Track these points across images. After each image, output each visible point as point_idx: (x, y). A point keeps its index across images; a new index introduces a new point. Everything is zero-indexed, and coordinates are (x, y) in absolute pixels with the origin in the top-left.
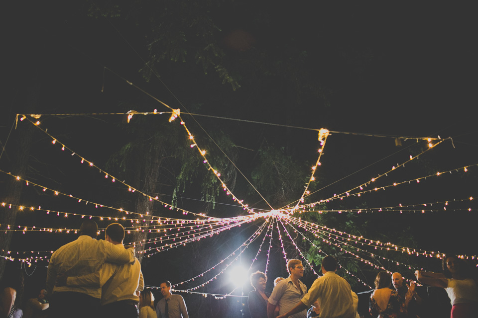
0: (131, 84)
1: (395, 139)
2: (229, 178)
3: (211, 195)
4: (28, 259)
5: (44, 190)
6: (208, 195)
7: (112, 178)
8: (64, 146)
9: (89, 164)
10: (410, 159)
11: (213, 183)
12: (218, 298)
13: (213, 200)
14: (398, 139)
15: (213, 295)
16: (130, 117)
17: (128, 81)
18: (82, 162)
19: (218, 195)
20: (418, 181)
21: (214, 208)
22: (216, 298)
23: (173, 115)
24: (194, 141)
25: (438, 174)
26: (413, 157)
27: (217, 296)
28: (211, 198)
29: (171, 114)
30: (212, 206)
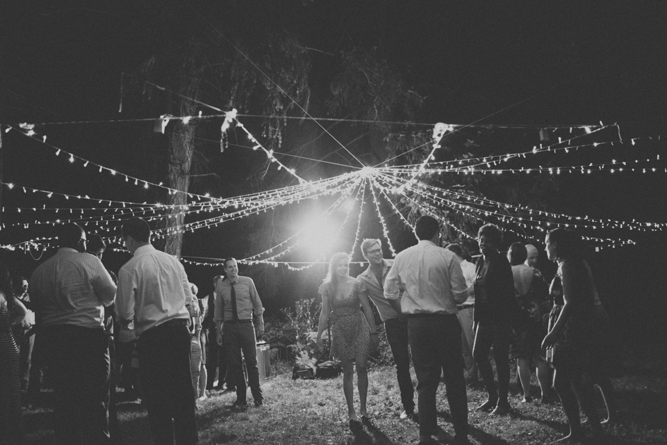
0: (163, 89)
1: (540, 130)
2: (300, 97)
3: (275, 127)
4: (32, 240)
5: (50, 196)
6: (271, 128)
7: (144, 183)
8: (72, 155)
9: (110, 172)
10: (558, 141)
11: (278, 110)
12: (293, 269)
13: (278, 135)
14: (544, 131)
15: (286, 263)
16: (164, 124)
17: (158, 87)
18: (100, 170)
19: (285, 124)
20: (567, 151)
21: (280, 146)
22: (290, 268)
23: (226, 120)
24: (257, 142)
25: (595, 144)
26: (562, 141)
27: (290, 265)
28: (275, 131)
29: (224, 118)
30: (278, 143)
